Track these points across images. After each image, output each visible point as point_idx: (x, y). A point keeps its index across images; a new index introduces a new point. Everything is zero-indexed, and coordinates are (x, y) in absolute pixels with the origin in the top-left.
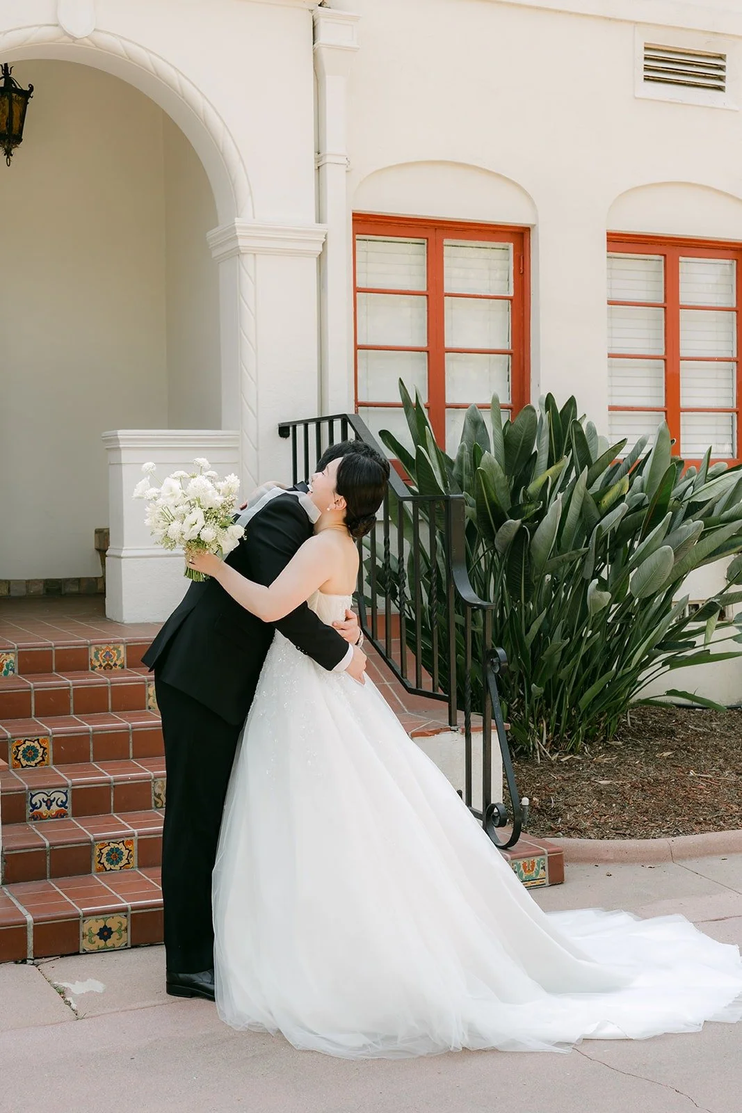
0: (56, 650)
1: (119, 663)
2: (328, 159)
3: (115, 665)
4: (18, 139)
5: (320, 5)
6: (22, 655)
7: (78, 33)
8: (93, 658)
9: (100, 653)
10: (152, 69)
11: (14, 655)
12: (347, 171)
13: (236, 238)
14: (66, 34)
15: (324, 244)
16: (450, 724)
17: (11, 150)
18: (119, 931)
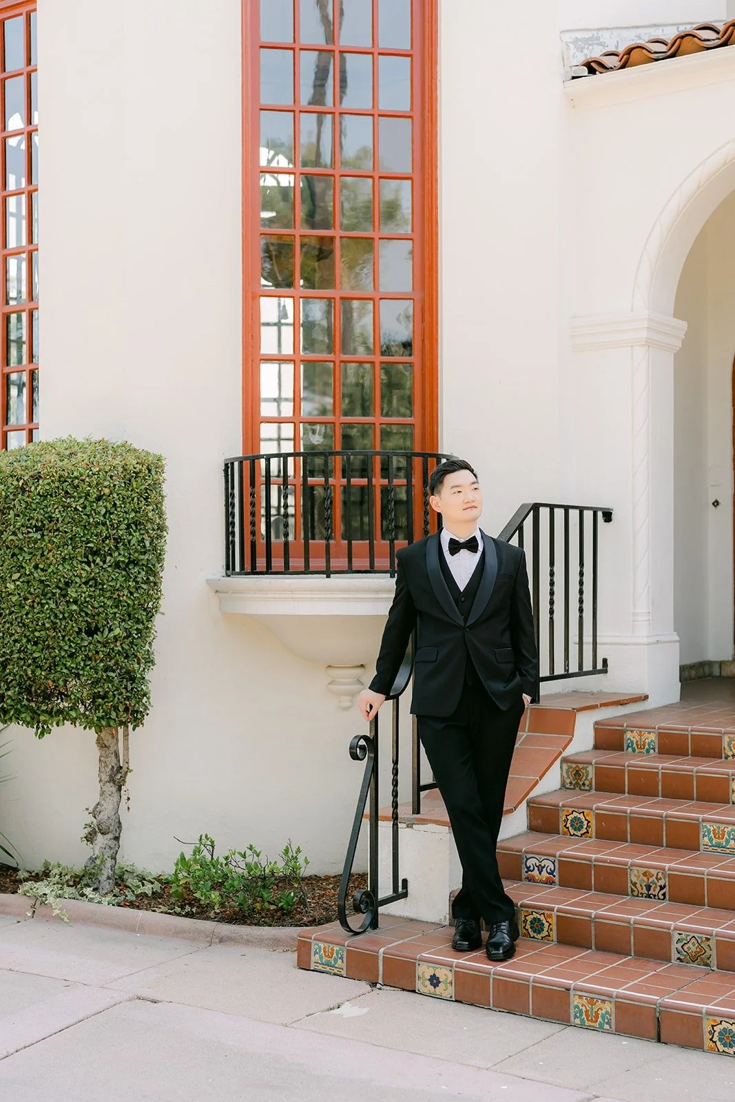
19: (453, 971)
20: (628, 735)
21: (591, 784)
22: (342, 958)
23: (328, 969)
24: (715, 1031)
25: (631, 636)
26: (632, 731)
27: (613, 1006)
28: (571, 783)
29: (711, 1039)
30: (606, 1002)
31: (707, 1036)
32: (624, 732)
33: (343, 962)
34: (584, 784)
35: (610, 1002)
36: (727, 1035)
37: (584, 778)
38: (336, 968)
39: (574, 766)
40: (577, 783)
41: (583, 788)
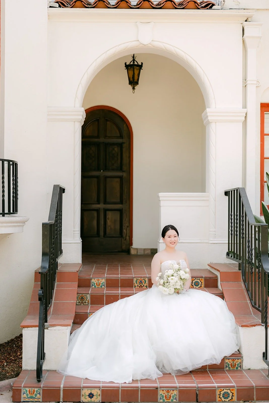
0: (121, 279)
1: (145, 285)
2: (248, 82)
3: (144, 286)
4: (137, 83)
5: (246, 21)
6: (107, 280)
7: (145, 43)
8: (135, 283)
9: (138, 281)
10: (175, 53)
11: (104, 280)
12: (256, 87)
13: (207, 117)
14: (141, 44)
15: (246, 117)
16: (262, 323)
17: (134, 87)
18: (97, 395)
19: (101, 390)
20: (93, 280)
21: (88, 302)
22: (39, 394)
23: (31, 400)
24: (221, 394)
25: (73, 240)
26: (94, 279)
27: (177, 392)
28: (79, 302)
29: (219, 397)
30: (175, 391)
31: (218, 396)
32: (91, 279)
33: (40, 395)
34: (85, 302)
35: (176, 390)
36: (226, 394)
37: (85, 300)
38: (36, 398)
39: (81, 295)
40: (82, 302)
41: (85, 304)
